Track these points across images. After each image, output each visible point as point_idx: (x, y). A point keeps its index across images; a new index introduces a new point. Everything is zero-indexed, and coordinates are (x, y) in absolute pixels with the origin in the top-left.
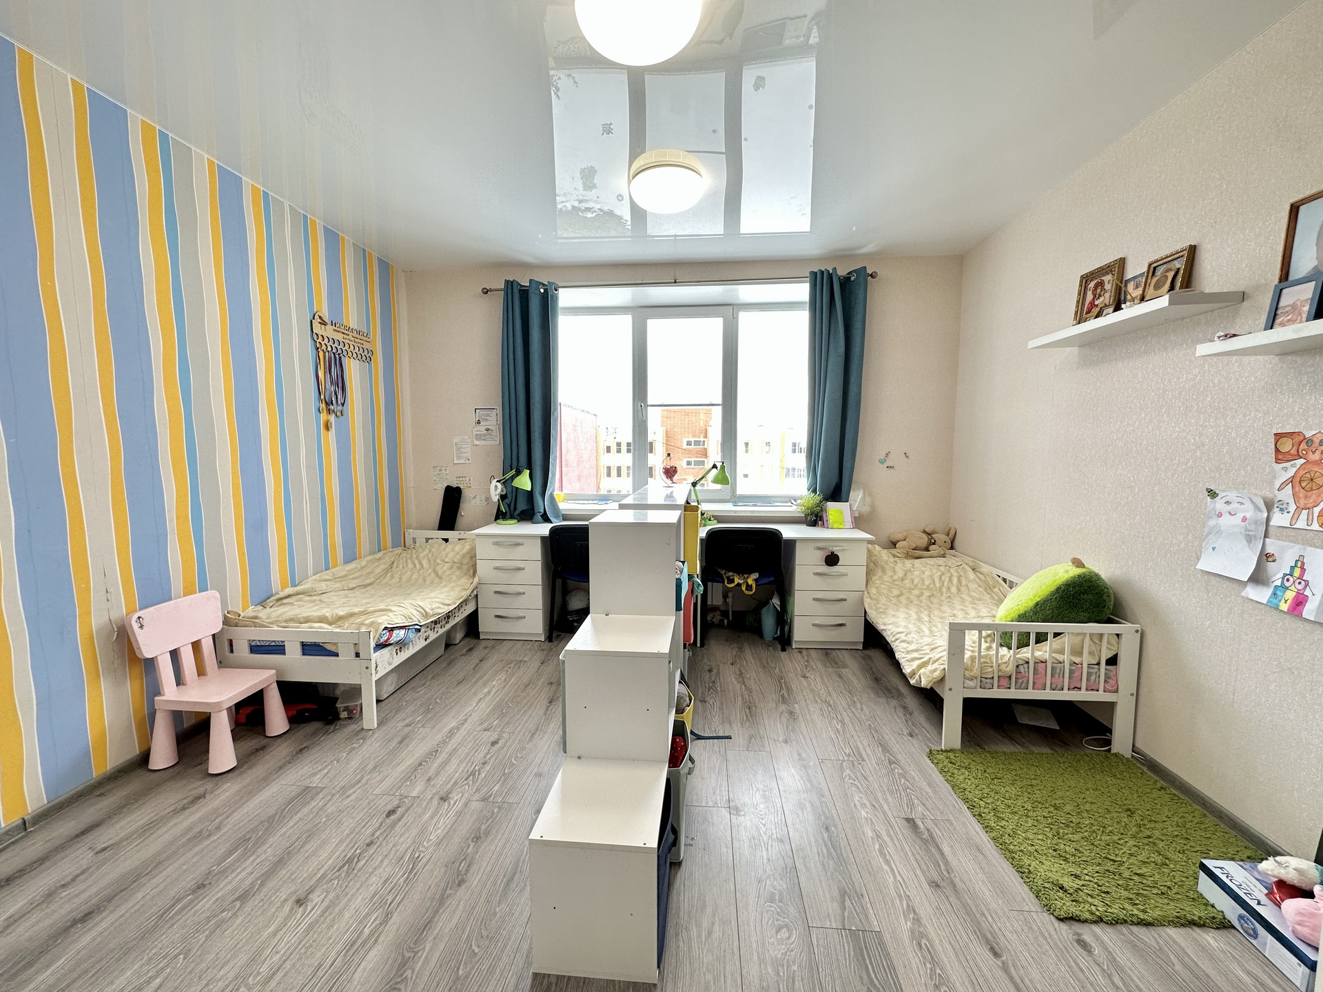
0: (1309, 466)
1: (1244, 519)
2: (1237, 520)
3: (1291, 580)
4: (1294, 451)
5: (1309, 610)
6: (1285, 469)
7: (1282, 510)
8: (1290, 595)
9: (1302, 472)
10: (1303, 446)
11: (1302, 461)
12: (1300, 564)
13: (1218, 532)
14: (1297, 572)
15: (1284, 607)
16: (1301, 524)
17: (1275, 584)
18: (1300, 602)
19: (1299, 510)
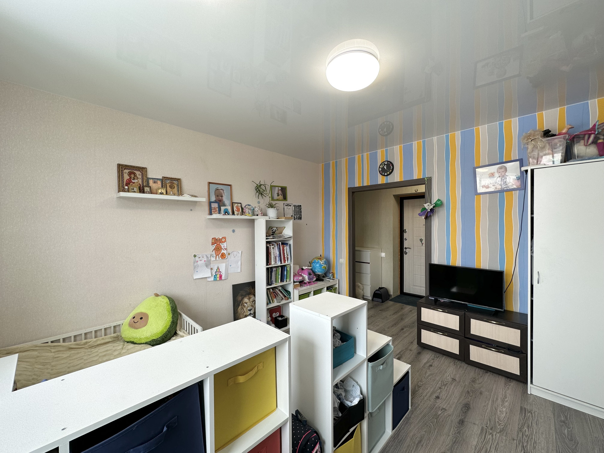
0: (217, 246)
1: (205, 261)
2: (203, 262)
3: (217, 272)
4: (214, 242)
5: (223, 277)
6: (213, 247)
7: (213, 256)
8: (218, 276)
9: (216, 247)
10: (216, 241)
11: (216, 244)
12: (218, 268)
13: (198, 266)
14: (218, 270)
15: (218, 279)
16: (217, 259)
17: (214, 275)
18: (221, 277)
19: (216, 256)
